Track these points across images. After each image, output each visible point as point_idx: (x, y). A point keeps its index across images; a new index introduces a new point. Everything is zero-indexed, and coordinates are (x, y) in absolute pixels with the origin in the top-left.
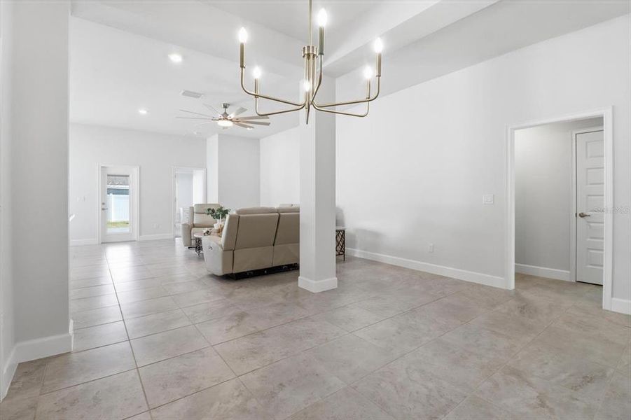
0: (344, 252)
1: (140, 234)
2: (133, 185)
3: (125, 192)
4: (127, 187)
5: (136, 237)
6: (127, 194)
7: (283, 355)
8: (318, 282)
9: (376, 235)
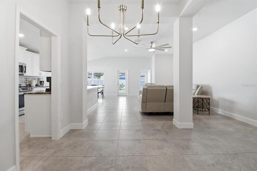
0: (209, 110)
1: (129, 94)
2: (126, 76)
3: (124, 79)
4: (124, 77)
5: (127, 94)
6: (125, 79)
7: (140, 154)
8: (180, 123)
9: (232, 102)
